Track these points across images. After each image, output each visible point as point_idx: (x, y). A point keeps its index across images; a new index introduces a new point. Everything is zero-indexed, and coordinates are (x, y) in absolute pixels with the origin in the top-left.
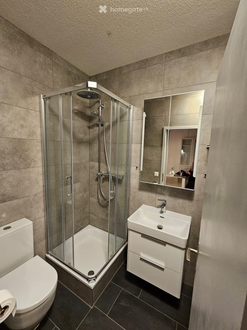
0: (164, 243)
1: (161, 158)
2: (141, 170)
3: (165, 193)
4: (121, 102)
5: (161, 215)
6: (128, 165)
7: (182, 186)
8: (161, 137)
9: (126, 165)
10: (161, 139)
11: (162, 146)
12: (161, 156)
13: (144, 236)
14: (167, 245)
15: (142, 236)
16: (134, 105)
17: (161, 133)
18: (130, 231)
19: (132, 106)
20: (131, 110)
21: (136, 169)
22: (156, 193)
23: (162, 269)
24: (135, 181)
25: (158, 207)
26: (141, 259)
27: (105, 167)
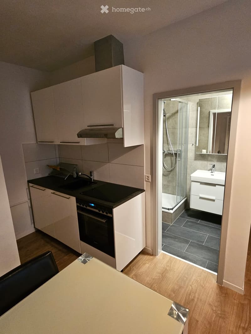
0: (214, 185)
1: (208, 138)
2: (197, 145)
3: (213, 160)
4: (184, 103)
5: (212, 174)
6: (186, 143)
7: (225, 153)
8: (208, 119)
9: (185, 144)
10: (207, 121)
11: (209, 127)
12: (208, 136)
13: (202, 183)
14: (217, 186)
15: (200, 184)
16: (190, 101)
17: (208, 115)
18: (193, 182)
19: (189, 102)
20: (188, 105)
21: (192, 146)
22: (207, 160)
23: (214, 200)
24: (191, 154)
25: (209, 170)
26: (201, 198)
27: (167, 146)
